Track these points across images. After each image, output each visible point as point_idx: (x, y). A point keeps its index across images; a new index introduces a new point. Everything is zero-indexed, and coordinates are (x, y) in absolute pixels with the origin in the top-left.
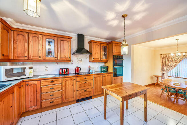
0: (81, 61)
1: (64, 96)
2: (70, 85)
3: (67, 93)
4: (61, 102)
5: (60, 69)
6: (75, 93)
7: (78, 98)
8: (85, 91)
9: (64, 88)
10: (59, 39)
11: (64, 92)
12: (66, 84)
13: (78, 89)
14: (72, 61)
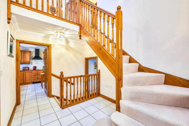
0: (38, 63)
1: (24, 80)
2: (28, 75)
3: (26, 79)
4: (23, 82)
5: (23, 67)
6: (31, 79)
7: (33, 81)
8: (38, 78)
9: (24, 76)
10: (23, 52)
11: (24, 78)
12: (26, 74)
13: (33, 77)
14: (32, 63)
